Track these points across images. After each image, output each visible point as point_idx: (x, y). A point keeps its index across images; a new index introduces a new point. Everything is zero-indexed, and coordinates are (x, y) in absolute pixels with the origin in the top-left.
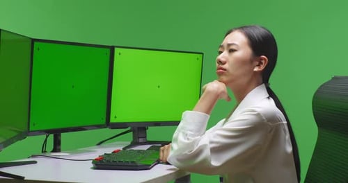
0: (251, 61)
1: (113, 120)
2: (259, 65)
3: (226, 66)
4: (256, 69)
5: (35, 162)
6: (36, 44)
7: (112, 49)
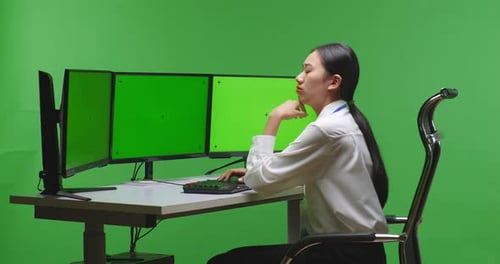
0: (325, 80)
1: (212, 149)
2: (333, 83)
3: (302, 86)
4: (331, 87)
5: (115, 188)
6: (118, 78)
7: (211, 77)
